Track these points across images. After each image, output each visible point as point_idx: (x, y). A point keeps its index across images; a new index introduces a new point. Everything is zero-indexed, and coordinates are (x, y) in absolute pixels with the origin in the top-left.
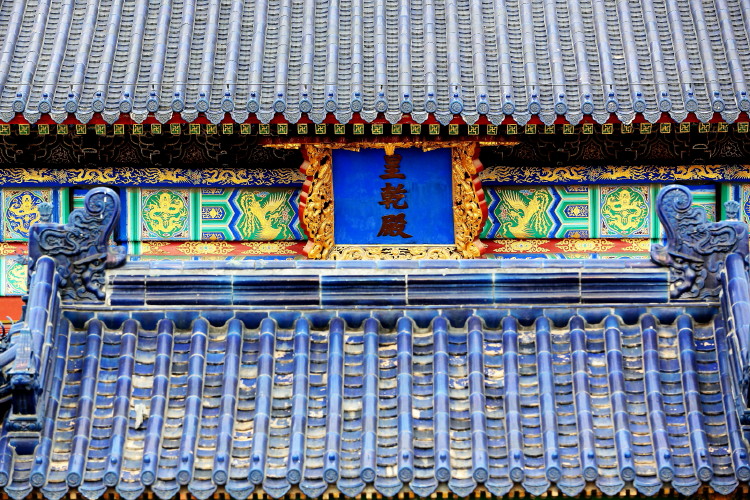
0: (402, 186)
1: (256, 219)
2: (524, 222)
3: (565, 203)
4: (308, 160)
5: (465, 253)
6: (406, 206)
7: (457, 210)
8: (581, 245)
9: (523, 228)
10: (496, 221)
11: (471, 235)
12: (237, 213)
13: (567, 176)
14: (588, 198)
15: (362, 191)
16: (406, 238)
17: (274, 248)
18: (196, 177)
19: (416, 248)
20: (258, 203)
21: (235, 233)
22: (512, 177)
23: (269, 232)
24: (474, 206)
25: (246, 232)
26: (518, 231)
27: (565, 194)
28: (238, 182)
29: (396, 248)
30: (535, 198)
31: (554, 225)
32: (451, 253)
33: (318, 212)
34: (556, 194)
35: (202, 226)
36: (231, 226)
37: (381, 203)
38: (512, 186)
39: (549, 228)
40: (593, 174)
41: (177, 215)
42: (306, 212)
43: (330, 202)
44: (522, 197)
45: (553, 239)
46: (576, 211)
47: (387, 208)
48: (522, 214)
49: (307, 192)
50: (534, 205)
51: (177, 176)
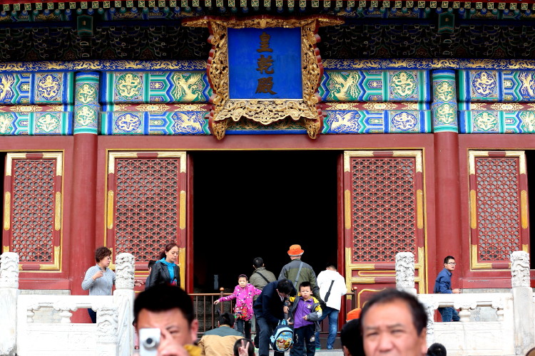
0: (271, 57)
1: (183, 88)
2: (344, 90)
3: (368, 80)
4: (213, 34)
5: (309, 103)
6: (272, 72)
7: (304, 72)
8: (377, 106)
9: (344, 94)
10: (327, 90)
11: (313, 89)
12: (171, 85)
13: (369, 65)
14: (382, 77)
15: (246, 60)
16: (274, 95)
17: (193, 107)
18: (148, 65)
19: (278, 101)
20: (184, 80)
21: (170, 97)
22: (336, 65)
23: (190, 96)
24: (315, 66)
25: (177, 97)
26: (341, 96)
27: (368, 74)
28: (172, 68)
29: (266, 101)
30: (350, 76)
31: (362, 92)
32: (300, 104)
33: (219, 71)
34: (362, 74)
35: (150, 93)
36: (168, 93)
37: (257, 70)
38: (336, 70)
39: (359, 94)
40: (384, 64)
41: (135, 87)
42: (211, 70)
43: (226, 67)
44: (343, 76)
45: (361, 102)
46: (375, 84)
47: (262, 73)
48: (343, 86)
49: (212, 57)
50: (350, 81)
51: (137, 65)
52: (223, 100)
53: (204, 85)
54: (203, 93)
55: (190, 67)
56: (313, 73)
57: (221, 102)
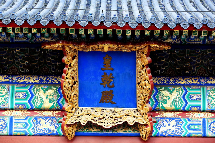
0: (112, 75)
1: (41, 98)
2: (170, 102)
3: (190, 94)
4: (66, 56)
5: (142, 111)
6: (113, 86)
7: (138, 87)
8: (197, 115)
9: (169, 104)
10: (156, 101)
11: (145, 100)
12: (33, 95)
13: (190, 81)
14: (200, 91)
15: (93, 77)
16: (114, 104)
17: (50, 113)
18: (14, 79)
19: (117, 109)
20: (42, 91)
21: (31, 105)
22: (164, 82)
23: (47, 105)
24: (147, 82)
26: (167, 106)
27: (190, 89)
28: (33, 82)
29: (108, 109)
30: (175, 91)
31: (184, 103)
32: (135, 112)
33: (71, 85)
34: (185, 89)
35: (15, 101)
36: (29, 101)
37: (101, 84)
39: (182, 105)
40: (203, 81)
41: (3, 96)
42: (64, 84)
43: (77, 82)
44: (169, 90)
45: (184, 111)
46: (195, 97)
47: (105, 87)
48: (169, 98)
49: (65, 73)
50: (175, 95)
51: (5, 78)
52: (73, 108)
53: (58, 96)
54: (58, 102)
55: (48, 81)
56: (145, 87)
57: (72, 110)
